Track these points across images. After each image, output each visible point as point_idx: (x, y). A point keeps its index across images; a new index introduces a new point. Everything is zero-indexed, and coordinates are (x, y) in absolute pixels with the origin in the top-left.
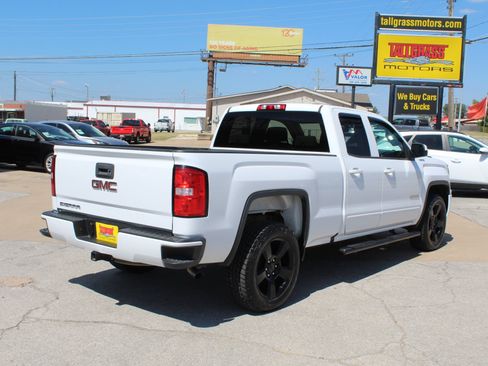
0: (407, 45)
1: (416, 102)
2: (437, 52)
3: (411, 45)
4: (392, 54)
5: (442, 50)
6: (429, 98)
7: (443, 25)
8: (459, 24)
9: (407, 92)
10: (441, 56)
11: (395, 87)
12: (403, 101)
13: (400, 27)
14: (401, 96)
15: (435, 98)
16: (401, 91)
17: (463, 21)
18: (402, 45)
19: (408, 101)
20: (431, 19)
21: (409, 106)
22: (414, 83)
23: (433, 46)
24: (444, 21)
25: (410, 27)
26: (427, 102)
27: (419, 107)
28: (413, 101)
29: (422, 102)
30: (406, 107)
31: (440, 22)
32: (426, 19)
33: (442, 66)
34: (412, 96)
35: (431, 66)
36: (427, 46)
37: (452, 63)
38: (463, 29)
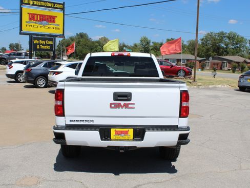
0: (37, 15)
1: (43, 45)
2: (52, 19)
3: (39, 15)
4: (30, 19)
5: (54, 19)
6: (49, 43)
7: (54, 6)
8: (61, 6)
9: (38, 39)
10: (54, 21)
11: (32, 37)
12: (37, 44)
13: (33, 5)
14: (36, 42)
15: (52, 43)
16: (35, 39)
17: (63, 4)
18: (35, 14)
19: (39, 44)
20: (48, 2)
21: (40, 47)
22: (42, 35)
23: (50, 16)
24: (54, 3)
25: (38, 6)
26: (48, 45)
27: (45, 47)
28: (42, 44)
29: (46, 45)
30: (38, 47)
31: (53, 4)
32: (46, 2)
33: (55, 27)
34: (41, 42)
35: (49, 26)
36: (48, 16)
37: (59, 25)
38: (63, 9)
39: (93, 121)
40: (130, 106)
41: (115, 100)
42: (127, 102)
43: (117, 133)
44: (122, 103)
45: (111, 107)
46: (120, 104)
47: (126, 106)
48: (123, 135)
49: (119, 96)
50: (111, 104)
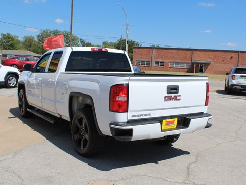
39: (150, 114)
40: (178, 98)
41: (168, 93)
42: (176, 95)
43: (167, 124)
44: (173, 95)
45: (165, 100)
46: (172, 96)
47: (176, 98)
48: (171, 125)
49: (172, 89)
50: (165, 97)
